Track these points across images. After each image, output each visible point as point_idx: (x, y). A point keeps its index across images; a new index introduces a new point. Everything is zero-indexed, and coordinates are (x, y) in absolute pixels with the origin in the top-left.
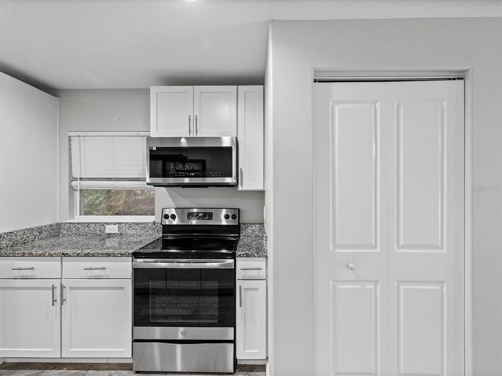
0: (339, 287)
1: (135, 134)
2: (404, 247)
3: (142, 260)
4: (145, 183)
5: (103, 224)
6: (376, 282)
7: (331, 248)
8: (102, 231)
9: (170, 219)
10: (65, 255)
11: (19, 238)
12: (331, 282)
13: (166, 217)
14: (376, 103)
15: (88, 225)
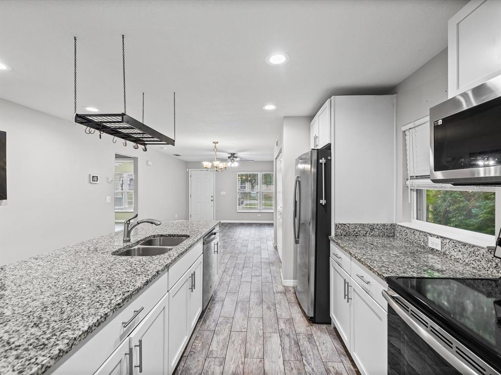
5: (427, 234)
8: (426, 243)
11: (351, 230)
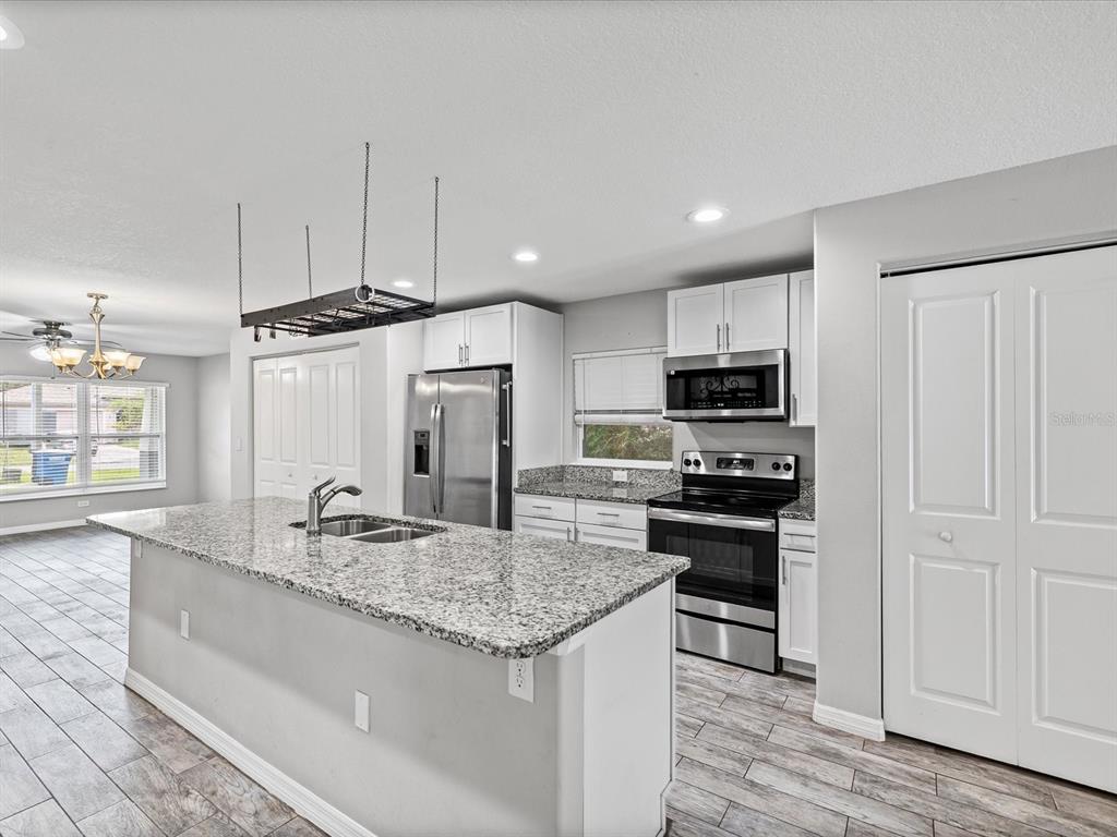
0: (924, 564)
1: (648, 350)
2: (1049, 515)
3: (658, 509)
4: (660, 416)
5: (610, 469)
6: (994, 565)
7: (912, 508)
8: (609, 478)
9: (693, 465)
10: (579, 497)
12: (912, 558)
13: (688, 463)
14: (994, 293)
15: (593, 468)
